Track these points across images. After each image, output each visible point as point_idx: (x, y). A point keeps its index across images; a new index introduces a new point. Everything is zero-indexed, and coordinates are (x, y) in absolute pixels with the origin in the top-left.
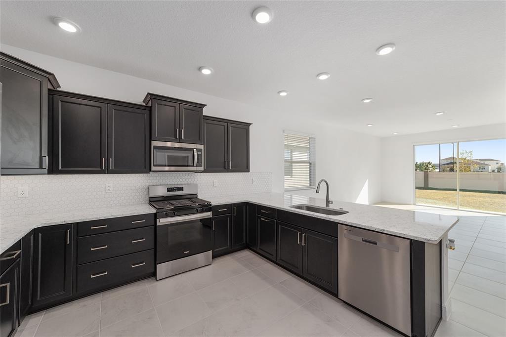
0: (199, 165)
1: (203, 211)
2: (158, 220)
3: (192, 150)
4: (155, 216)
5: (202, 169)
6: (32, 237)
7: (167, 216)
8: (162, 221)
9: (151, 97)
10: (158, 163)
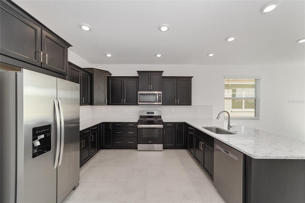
0: (159, 101)
1: (159, 124)
2: (138, 125)
3: (156, 94)
4: (137, 123)
5: (161, 103)
6: (102, 125)
7: (142, 124)
8: (140, 126)
9: (139, 72)
10: (141, 101)
